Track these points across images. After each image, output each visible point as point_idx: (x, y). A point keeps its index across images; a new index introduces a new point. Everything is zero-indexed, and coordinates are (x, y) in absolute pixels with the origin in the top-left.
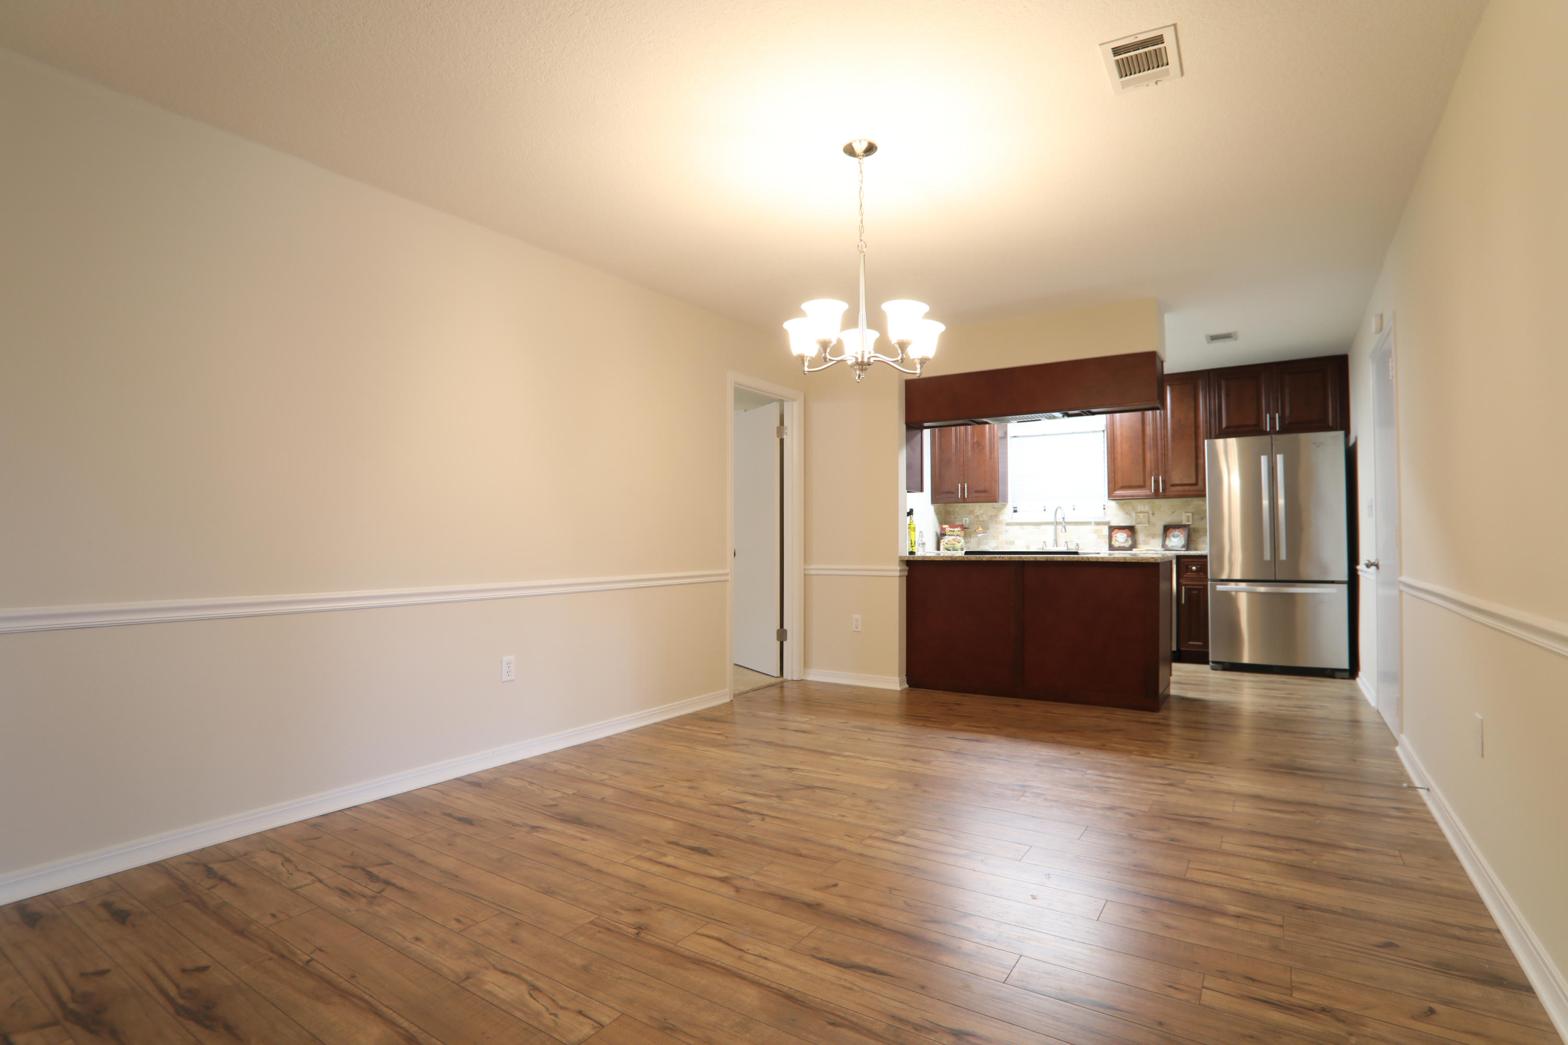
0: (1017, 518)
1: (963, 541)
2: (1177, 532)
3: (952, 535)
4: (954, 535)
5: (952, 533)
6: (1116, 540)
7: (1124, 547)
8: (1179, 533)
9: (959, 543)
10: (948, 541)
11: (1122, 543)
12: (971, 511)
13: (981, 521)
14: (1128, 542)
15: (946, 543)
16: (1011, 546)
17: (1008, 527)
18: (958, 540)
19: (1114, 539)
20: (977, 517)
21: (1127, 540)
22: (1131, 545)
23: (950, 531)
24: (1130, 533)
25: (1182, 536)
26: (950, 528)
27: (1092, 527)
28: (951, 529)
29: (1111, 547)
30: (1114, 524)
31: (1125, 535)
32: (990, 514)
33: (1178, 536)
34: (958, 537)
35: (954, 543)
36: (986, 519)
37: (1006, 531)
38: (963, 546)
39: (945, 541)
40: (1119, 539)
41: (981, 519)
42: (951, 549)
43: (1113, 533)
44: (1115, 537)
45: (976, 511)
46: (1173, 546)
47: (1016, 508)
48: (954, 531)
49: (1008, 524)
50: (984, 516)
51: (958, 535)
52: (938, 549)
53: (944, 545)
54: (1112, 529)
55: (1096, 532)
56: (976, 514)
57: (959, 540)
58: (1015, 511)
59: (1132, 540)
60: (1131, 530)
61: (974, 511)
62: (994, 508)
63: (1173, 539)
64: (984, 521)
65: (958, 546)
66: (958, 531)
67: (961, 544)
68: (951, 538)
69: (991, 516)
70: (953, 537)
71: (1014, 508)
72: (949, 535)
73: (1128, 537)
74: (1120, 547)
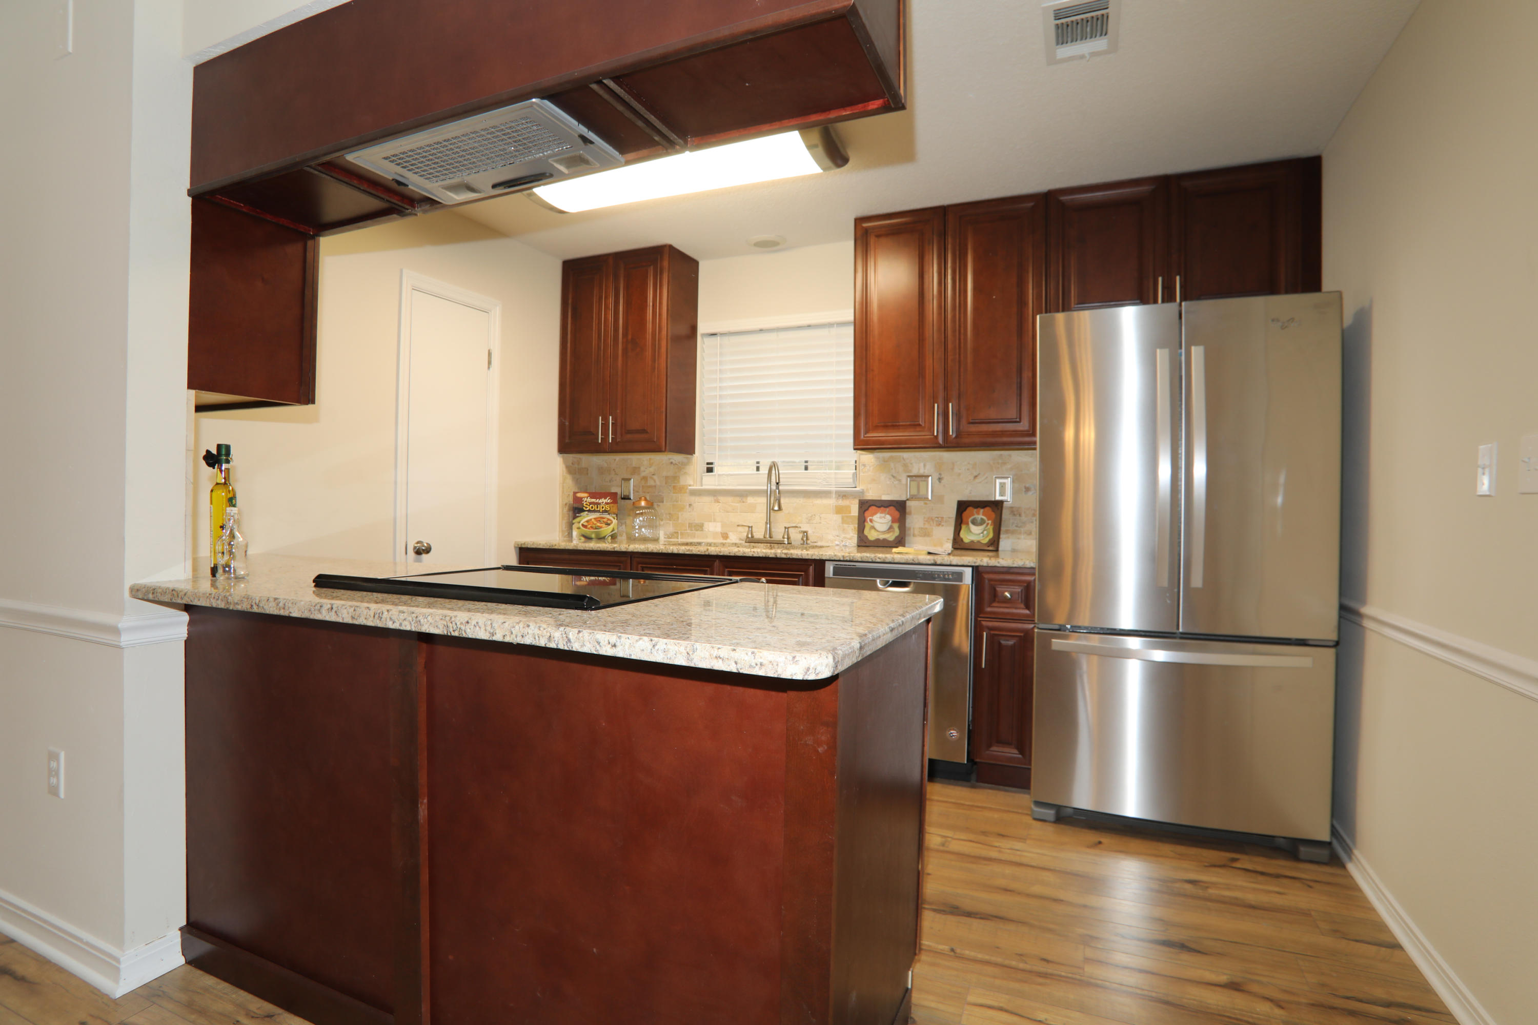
0: (709, 482)
1: (615, 521)
2: (980, 515)
3: (594, 511)
4: (599, 511)
5: (595, 507)
6: (873, 528)
7: (885, 540)
8: (984, 518)
9: (609, 525)
10: (587, 521)
11: (884, 532)
12: (635, 468)
13: (650, 487)
14: (894, 531)
15: (583, 525)
16: (699, 532)
17: (693, 498)
18: (605, 520)
19: (868, 525)
20: (645, 478)
21: (891, 528)
22: (897, 537)
23: (591, 503)
24: (897, 514)
25: (990, 522)
26: (591, 498)
27: (832, 502)
28: (593, 500)
29: (864, 543)
30: (871, 495)
31: (889, 518)
32: (665, 474)
33: (982, 522)
34: (606, 516)
35: (599, 524)
36: (658, 483)
37: (690, 505)
38: (616, 531)
39: (582, 522)
40: (877, 526)
41: (651, 483)
42: (593, 536)
43: (867, 514)
44: (871, 520)
45: (642, 469)
46: (972, 542)
47: (711, 464)
48: (598, 504)
49: (694, 493)
50: (655, 477)
51: (605, 511)
52: (570, 535)
53: (579, 528)
54: (866, 506)
55: (839, 510)
56: (643, 474)
57: (608, 519)
58: (710, 470)
59: (900, 528)
60: (899, 508)
61: (639, 468)
62: (672, 463)
63: (974, 528)
64: (655, 486)
65: (607, 530)
66: (607, 503)
67: (611, 527)
68: (592, 516)
69: (667, 477)
70: (597, 515)
71: (708, 464)
72: (589, 511)
73: (893, 521)
74: (878, 540)
